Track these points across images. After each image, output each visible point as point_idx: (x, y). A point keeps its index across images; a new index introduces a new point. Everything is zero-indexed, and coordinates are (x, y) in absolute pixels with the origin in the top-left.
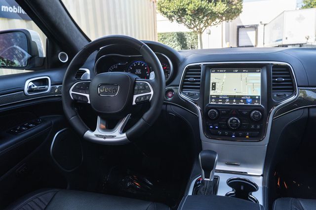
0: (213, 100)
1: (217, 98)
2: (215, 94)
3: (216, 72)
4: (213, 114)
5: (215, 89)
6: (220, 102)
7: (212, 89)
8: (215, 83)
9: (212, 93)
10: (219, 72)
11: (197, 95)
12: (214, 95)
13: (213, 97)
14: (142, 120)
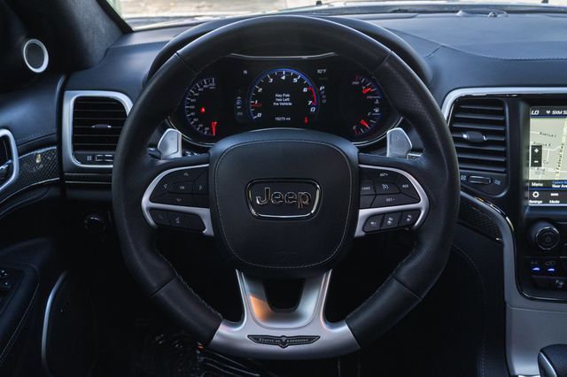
0: (536, 194)
1: (546, 188)
2: (540, 178)
3: (542, 115)
4: (548, 239)
5: (539, 165)
6: (554, 198)
7: (534, 165)
8: (540, 147)
9: (533, 174)
10: (551, 116)
11: (498, 182)
12: (537, 181)
13: (534, 184)
14: (395, 285)
